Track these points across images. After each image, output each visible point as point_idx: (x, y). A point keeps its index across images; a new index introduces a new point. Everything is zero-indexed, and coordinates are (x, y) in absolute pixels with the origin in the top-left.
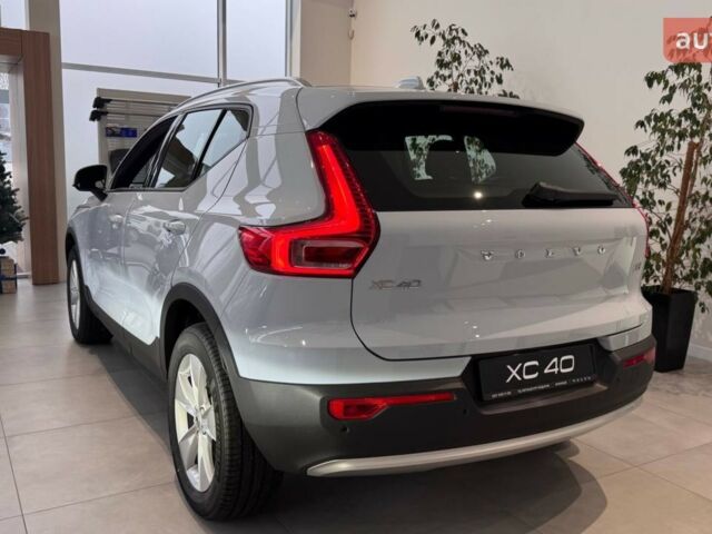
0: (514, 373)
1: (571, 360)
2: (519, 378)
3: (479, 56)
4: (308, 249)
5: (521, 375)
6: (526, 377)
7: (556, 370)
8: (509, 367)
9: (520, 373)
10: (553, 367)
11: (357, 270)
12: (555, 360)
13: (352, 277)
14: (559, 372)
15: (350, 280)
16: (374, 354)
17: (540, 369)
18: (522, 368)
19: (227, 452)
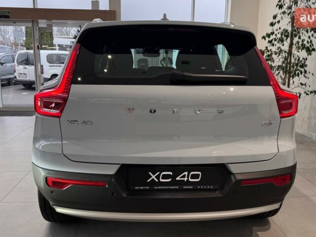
0: (153, 177)
1: (199, 175)
2: (157, 180)
5: (158, 179)
6: (161, 180)
7: (186, 179)
8: (150, 173)
9: (158, 177)
10: (184, 176)
12: (186, 173)
14: (188, 180)
17: (173, 177)
18: (159, 175)
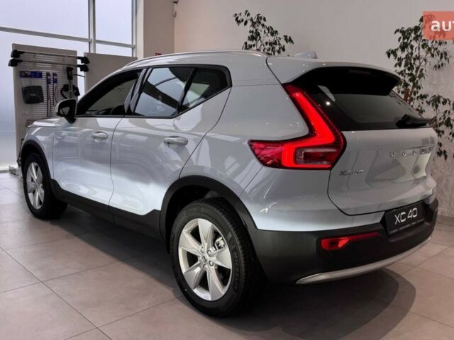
0: (397, 219)
1: (416, 210)
2: (399, 222)
3: (272, 34)
4: (305, 154)
6: (402, 221)
7: (411, 216)
8: (396, 216)
11: (333, 165)
12: (411, 211)
13: (330, 169)
15: (329, 171)
16: (343, 212)
18: (400, 216)
19: (244, 274)
